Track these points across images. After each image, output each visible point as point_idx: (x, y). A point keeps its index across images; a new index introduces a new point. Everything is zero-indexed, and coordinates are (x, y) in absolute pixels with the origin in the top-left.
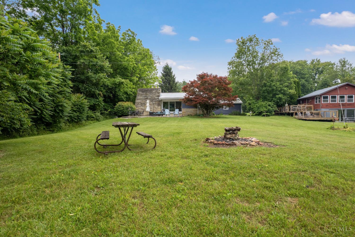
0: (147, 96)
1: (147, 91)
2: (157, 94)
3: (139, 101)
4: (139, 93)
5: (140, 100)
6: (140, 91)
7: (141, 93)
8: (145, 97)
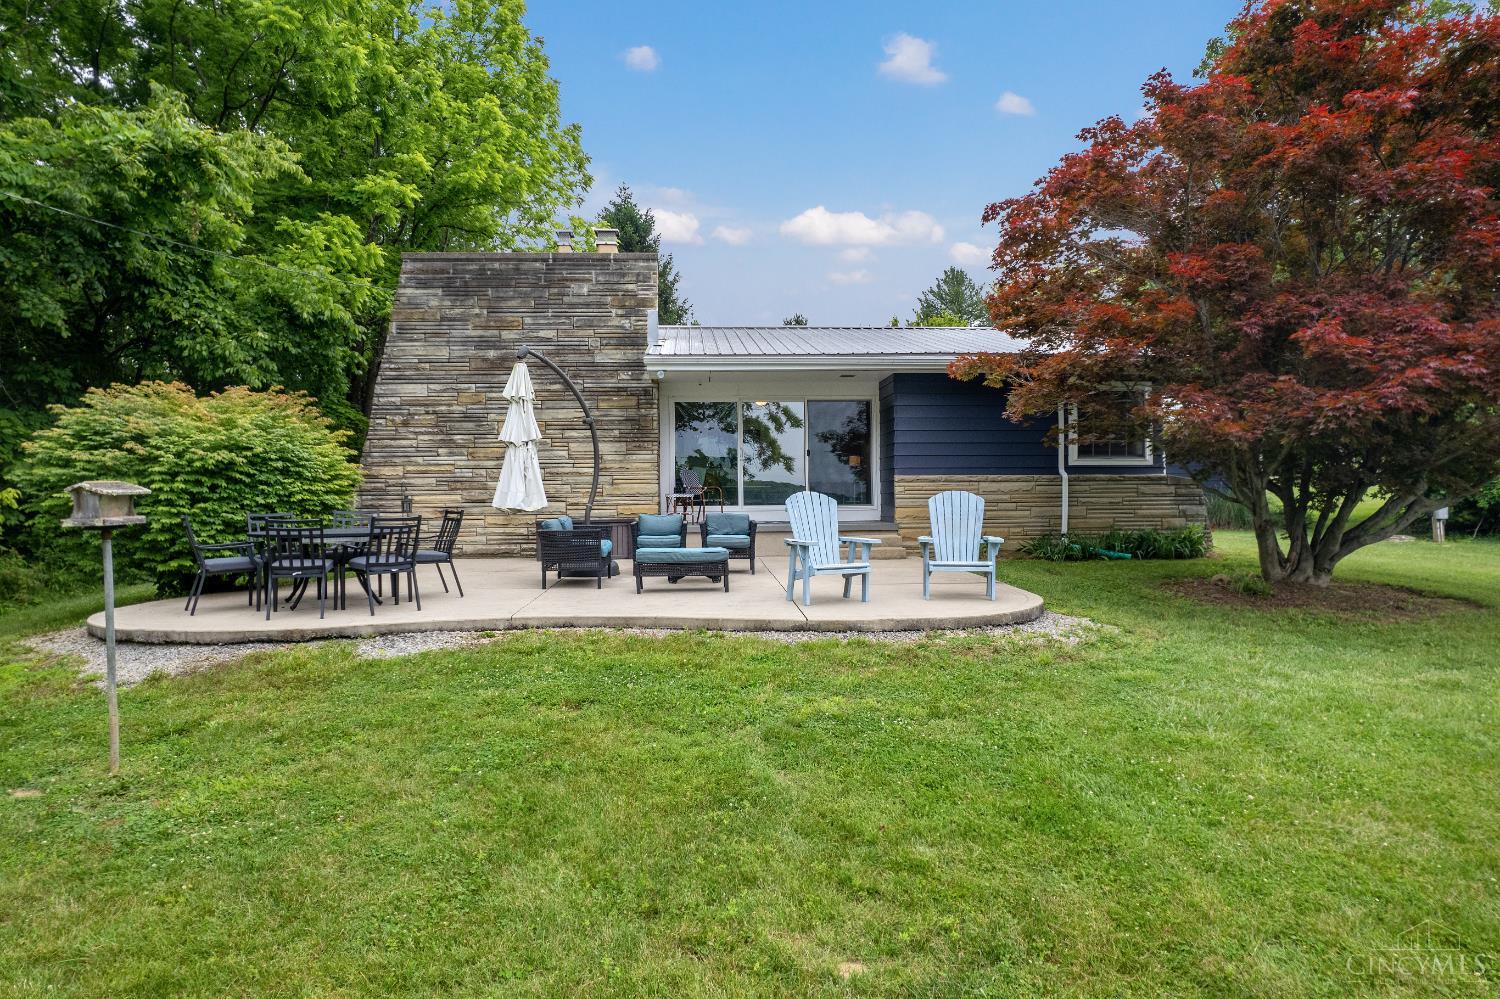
0: (506, 335)
1: (501, 280)
2: (617, 321)
3: (419, 390)
4: (413, 304)
5: (429, 380)
6: (423, 284)
7: (434, 299)
8: (483, 344)
